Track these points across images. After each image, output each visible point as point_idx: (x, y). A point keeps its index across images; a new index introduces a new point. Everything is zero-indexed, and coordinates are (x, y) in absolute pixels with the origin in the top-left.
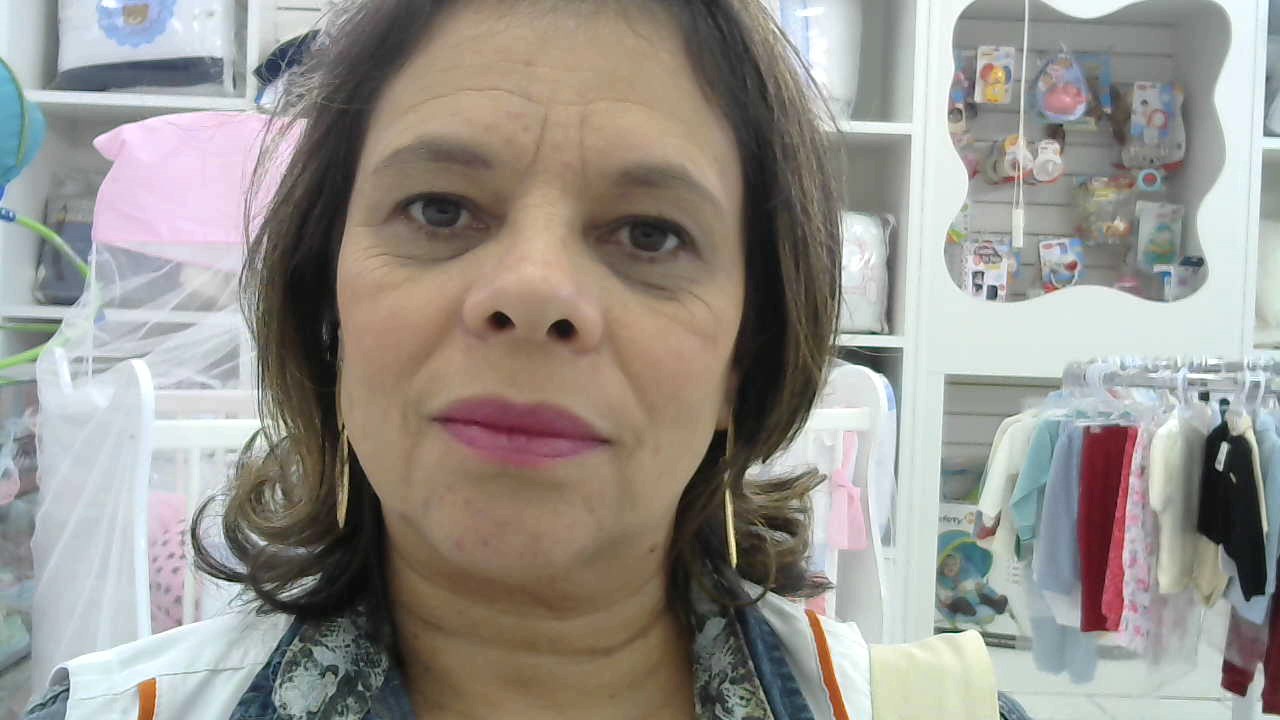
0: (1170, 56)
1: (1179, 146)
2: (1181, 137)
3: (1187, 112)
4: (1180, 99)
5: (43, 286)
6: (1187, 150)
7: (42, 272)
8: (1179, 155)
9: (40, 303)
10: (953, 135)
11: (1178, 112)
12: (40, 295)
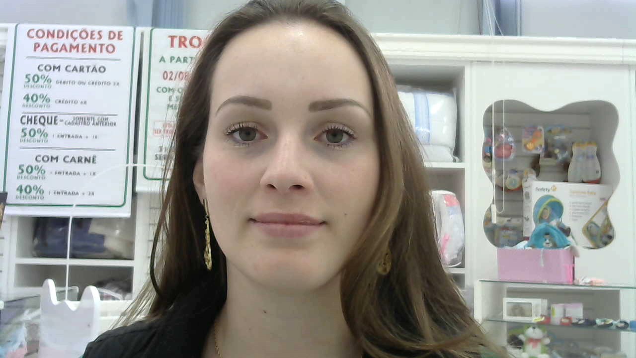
0: (589, 129)
1: (598, 172)
2: (599, 168)
3: (598, 155)
4: (595, 149)
5: (36, 248)
6: (601, 175)
7: (36, 241)
8: (599, 176)
9: (34, 257)
10: (485, 168)
11: (596, 155)
12: (34, 253)
